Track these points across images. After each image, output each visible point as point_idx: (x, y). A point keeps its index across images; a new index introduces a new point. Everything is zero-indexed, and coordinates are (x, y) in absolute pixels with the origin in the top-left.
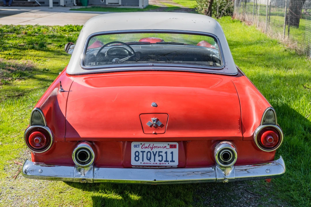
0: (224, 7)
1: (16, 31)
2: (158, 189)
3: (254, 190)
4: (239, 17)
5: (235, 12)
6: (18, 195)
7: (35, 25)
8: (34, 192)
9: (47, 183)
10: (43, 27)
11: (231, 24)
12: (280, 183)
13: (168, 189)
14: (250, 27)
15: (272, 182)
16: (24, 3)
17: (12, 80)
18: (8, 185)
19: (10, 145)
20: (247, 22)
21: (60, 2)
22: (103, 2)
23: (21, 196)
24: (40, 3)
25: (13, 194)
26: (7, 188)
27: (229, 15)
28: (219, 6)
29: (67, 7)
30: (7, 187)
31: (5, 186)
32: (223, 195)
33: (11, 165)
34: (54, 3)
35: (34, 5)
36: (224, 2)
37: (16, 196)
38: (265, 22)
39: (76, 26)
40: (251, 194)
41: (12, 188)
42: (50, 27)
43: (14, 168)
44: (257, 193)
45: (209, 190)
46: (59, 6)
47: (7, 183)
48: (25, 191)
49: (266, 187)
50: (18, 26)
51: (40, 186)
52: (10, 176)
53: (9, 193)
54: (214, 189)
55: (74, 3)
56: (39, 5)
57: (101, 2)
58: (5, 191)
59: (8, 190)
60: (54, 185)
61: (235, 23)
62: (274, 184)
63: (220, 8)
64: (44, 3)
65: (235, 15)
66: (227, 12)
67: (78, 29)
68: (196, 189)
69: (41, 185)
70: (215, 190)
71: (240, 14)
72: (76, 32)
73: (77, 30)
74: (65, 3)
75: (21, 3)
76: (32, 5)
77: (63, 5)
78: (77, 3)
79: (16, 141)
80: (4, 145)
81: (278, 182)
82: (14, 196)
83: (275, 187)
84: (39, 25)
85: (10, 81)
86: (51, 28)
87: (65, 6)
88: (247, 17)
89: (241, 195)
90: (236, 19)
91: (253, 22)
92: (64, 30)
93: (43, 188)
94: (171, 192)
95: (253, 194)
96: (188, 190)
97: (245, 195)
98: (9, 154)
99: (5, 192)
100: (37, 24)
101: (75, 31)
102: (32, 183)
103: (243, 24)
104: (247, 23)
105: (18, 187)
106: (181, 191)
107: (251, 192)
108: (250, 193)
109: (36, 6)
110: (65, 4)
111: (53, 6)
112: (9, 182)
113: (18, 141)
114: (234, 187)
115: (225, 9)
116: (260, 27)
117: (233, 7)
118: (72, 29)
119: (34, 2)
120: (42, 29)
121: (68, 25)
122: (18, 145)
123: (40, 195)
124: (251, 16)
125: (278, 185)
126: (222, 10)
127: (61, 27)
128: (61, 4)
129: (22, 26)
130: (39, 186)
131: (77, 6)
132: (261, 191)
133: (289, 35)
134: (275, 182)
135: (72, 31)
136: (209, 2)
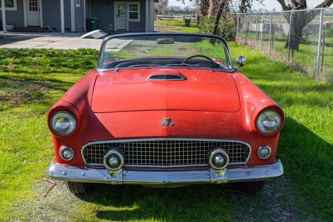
0: (227, 32)
1: (31, 54)
2: (194, 207)
3: (292, 207)
4: (242, 42)
5: (237, 37)
6: (49, 215)
7: (49, 48)
8: (65, 212)
9: (78, 203)
10: (57, 50)
11: (235, 48)
12: (316, 200)
13: (204, 207)
14: (253, 50)
15: (308, 200)
16: (37, 29)
17: (31, 100)
18: (37, 205)
19: (35, 163)
20: (250, 46)
21: (71, 29)
22: (112, 28)
23: (52, 216)
24: (52, 29)
25: (43, 214)
26: (36, 208)
27: (231, 40)
28: (222, 31)
29: (78, 33)
30: (36, 207)
31: (34, 206)
32: (262, 213)
33: (38, 184)
34: (66, 29)
35: (46, 31)
36: (227, 28)
37: (46, 217)
38: (268, 46)
39: (89, 50)
40: (290, 211)
41: (42, 208)
42: (64, 50)
43: (42, 187)
44: (295, 211)
45: (246, 208)
46: (71, 32)
47: (36, 203)
48: (55, 211)
49: (303, 204)
50: (33, 50)
51: (71, 206)
52: (38, 196)
53: (39, 213)
54: (251, 207)
55: (84, 30)
56: (51, 31)
57: (110, 28)
58: (34, 211)
59: (37, 210)
60: (85, 205)
61: (239, 47)
62: (310, 201)
63: (223, 33)
64: (56, 29)
65: (237, 40)
66: (229, 37)
67: (91, 52)
68: (233, 207)
69: (71, 204)
70: (253, 209)
71: (242, 38)
72: (89, 56)
73: (90, 54)
74: (76, 29)
75: (34, 29)
76: (45, 31)
77: (74, 31)
78: (86, 30)
79: (41, 160)
80: (30, 163)
81: (314, 199)
82: (45, 216)
83: (312, 205)
84: (53, 48)
85: (28, 100)
86: (65, 52)
87: (76, 32)
88: (249, 42)
89: (279, 213)
90: (239, 43)
91: (256, 46)
92: (77, 53)
93: (74, 207)
94: (208, 211)
95: (292, 212)
96: (224, 208)
97: (284, 213)
98: (35, 172)
99: (35, 212)
100: (51, 48)
101: (88, 54)
102: (62, 203)
103: (246, 48)
104: (250, 48)
105: (48, 207)
106: (218, 209)
107: (290, 210)
108: (288, 211)
109: (48, 32)
110: (76, 30)
111: (65, 32)
112: (38, 202)
113: (43, 159)
114: (271, 205)
115: (227, 34)
116: (263, 51)
117: (235, 33)
118: (85, 52)
119: (47, 29)
120: (56, 52)
121: (81, 49)
122: (43, 163)
123: (72, 215)
124: (253, 41)
125: (315, 202)
126: (225, 35)
127: (74, 51)
128: (72, 31)
129: (37, 49)
130: (69, 205)
131: (87, 32)
132: (299, 209)
133: (293, 57)
134: (311, 199)
135: (85, 54)
136: (214, 28)
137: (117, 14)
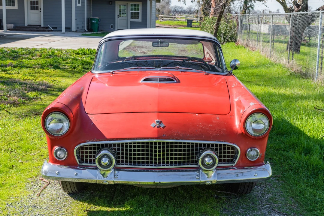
0: (228, 33)
1: (31, 54)
2: (185, 207)
3: (281, 209)
4: (243, 43)
5: (238, 38)
6: (42, 214)
7: (49, 48)
8: (57, 211)
9: (70, 202)
10: (57, 50)
11: (236, 50)
12: (305, 202)
13: (194, 207)
14: (254, 52)
15: (298, 201)
16: (38, 28)
17: (28, 100)
18: (30, 203)
19: (30, 163)
20: (251, 48)
21: (72, 28)
22: (113, 28)
23: (44, 214)
24: (53, 28)
25: (36, 212)
26: (29, 207)
27: (233, 41)
28: (224, 32)
29: (78, 32)
30: (30, 205)
31: (27, 204)
32: (251, 214)
33: (32, 183)
34: (66, 28)
35: (47, 30)
36: (228, 29)
37: (39, 215)
38: (269, 48)
39: (89, 50)
40: (278, 213)
41: (35, 207)
42: (63, 50)
43: (36, 186)
44: (284, 212)
45: (235, 209)
47: (29, 201)
48: (48, 210)
49: (292, 206)
50: (33, 49)
51: (64, 205)
52: (32, 194)
53: (32, 211)
54: (241, 208)
55: (85, 29)
56: (52, 31)
57: (111, 28)
58: (27, 209)
60: (78, 204)
61: (239, 49)
62: (300, 203)
63: (225, 34)
64: (56, 28)
65: (239, 41)
66: (231, 38)
67: (91, 52)
68: (222, 208)
69: (64, 203)
70: (242, 209)
71: (244, 40)
72: (89, 56)
73: (90, 54)
74: (77, 28)
75: (35, 28)
76: (45, 30)
77: (75, 31)
78: (88, 29)
79: (36, 159)
80: (25, 163)
81: (304, 201)
82: (37, 214)
83: (301, 206)
84: (53, 48)
85: (26, 100)
86: (65, 51)
87: (76, 31)
88: (251, 44)
89: (268, 214)
90: (240, 45)
91: (257, 48)
92: (77, 53)
93: (67, 206)
94: (198, 211)
95: (280, 213)
96: (214, 209)
97: (272, 214)
98: (30, 172)
99: (28, 211)
100: (51, 47)
101: (87, 54)
102: (55, 202)
103: (247, 50)
104: (251, 49)
105: (41, 206)
106: (208, 209)
107: (278, 211)
108: (277, 212)
109: (49, 31)
110: (77, 30)
111: (66, 31)
112: (31, 200)
113: (38, 159)
114: (260, 206)
115: (229, 35)
116: (264, 52)
117: (237, 34)
118: (85, 52)
119: (47, 28)
120: (56, 51)
121: (81, 48)
122: (38, 163)
123: (64, 213)
124: (254, 42)
125: (304, 204)
126: (227, 36)
127: (74, 51)
128: (73, 30)
129: (37, 49)
130: (62, 204)
131: (87, 31)
132: (288, 210)
133: (293, 59)
134: (300, 201)
135: (85, 54)
136: (215, 29)
137: (119, 14)
